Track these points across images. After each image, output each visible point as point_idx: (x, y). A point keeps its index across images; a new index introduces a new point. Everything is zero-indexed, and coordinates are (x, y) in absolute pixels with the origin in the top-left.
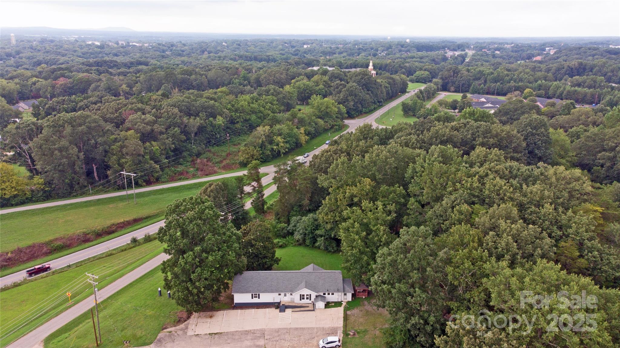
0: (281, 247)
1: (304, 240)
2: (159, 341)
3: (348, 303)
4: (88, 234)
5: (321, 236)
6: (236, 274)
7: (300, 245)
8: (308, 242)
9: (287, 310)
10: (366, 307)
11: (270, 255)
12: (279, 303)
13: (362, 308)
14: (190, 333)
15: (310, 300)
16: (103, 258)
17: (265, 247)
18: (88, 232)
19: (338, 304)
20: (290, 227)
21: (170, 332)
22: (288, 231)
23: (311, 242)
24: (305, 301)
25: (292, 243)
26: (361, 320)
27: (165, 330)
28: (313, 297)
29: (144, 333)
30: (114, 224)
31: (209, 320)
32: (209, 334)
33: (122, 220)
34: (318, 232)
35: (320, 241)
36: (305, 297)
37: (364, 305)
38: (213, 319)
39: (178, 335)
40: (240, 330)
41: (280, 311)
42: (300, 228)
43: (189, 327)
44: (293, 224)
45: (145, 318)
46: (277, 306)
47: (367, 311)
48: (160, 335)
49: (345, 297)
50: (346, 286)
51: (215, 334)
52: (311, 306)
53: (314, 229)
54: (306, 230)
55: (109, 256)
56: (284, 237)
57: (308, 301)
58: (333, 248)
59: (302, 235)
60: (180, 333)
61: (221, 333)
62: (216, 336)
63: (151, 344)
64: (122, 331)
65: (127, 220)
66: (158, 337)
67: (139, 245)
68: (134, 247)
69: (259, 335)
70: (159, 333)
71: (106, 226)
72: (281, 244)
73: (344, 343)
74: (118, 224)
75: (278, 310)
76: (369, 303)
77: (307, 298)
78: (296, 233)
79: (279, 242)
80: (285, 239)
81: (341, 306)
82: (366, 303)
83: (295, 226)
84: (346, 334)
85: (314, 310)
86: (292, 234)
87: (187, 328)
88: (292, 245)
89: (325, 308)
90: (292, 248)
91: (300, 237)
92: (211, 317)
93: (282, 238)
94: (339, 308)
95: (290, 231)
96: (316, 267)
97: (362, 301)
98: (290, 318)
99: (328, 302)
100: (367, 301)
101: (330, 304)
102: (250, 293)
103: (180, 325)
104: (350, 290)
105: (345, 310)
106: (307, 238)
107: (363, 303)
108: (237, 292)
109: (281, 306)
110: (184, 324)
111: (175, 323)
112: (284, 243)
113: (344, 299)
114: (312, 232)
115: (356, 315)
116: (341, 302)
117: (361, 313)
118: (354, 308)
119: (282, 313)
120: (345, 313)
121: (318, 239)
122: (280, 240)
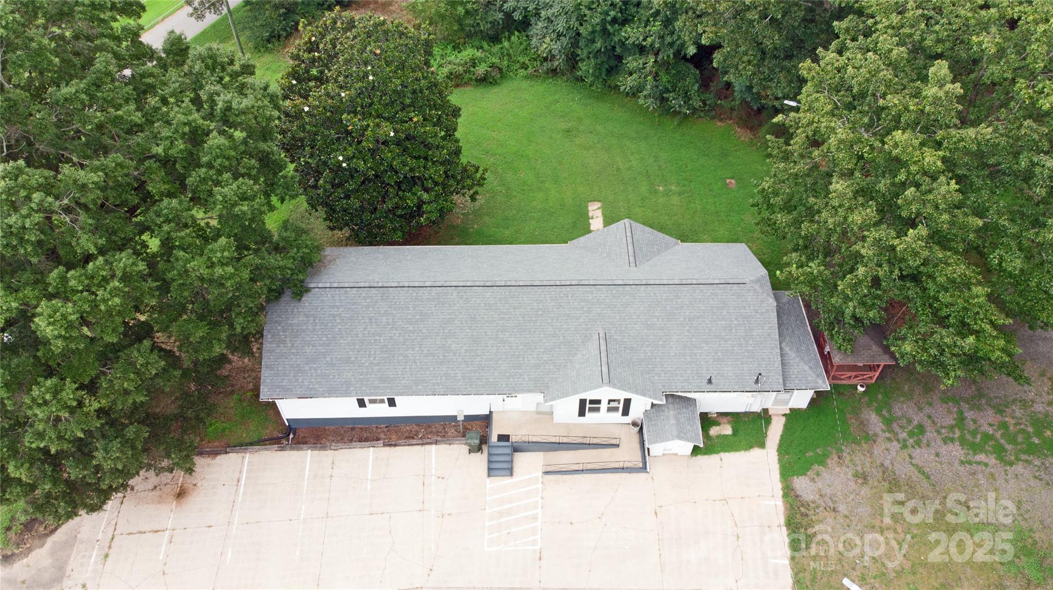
0: (484, 81)
1: (573, 61)
3: (794, 416)
5: (642, 50)
6: (276, 295)
7: (554, 72)
8: (586, 67)
9: (521, 459)
10: (878, 450)
11: (436, 172)
12: (487, 420)
13: (860, 459)
15: (626, 412)
17: (405, 142)
19: (748, 427)
22: (508, 15)
23: (598, 67)
24: (602, 417)
25: (524, 66)
28: (640, 406)
31: (169, 515)
34: (632, 33)
36: (604, 406)
37: (872, 439)
38: (194, 501)
41: (491, 471)
42: (555, 9)
43: (72, 564)
46: (476, 431)
47: (893, 482)
49: (784, 396)
50: (791, 354)
52: (629, 439)
53: (614, 21)
54: (581, 19)
56: (495, 39)
57: (617, 417)
58: (687, 98)
59: (565, 41)
72: (481, 69)
75: (480, 460)
76: (888, 422)
77: (610, 410)
78: (538, 27)
79: (474, 63)
80: (496, 48)
81: (763, 443)
82: (874, 421)
85: (644, 468)
86: (525, 25)
88: (522, 72)
89: (696, 450)
90: (525, 84)
91: (556, 47)
92: (181, 494)
93: (486, 46)
94: (756, 452)
95: (517, 16)
96: (644, 233)
97: (856, 412)
98: (535, 518)
99: (707, 420)
100: (879, 412)
101: (714, 431)
102: (346, 394)
103: (30, 550)
104: (811, 377)
105: (788, 471)
106: (582, 53)
107: (863, 424)
108: (287, 393)
109: (494, 438)
110: (51, 541)
111: (12, 534)
112: (492, 66)
113: (776, 402)
114: (604, 31)
115: (842, 508)
116: (764, 416)
117: (865, 491)
118: (825, 456)
119: (500, 482)
120: (789, 492)
121: (632, 62)
122: (479, 54)
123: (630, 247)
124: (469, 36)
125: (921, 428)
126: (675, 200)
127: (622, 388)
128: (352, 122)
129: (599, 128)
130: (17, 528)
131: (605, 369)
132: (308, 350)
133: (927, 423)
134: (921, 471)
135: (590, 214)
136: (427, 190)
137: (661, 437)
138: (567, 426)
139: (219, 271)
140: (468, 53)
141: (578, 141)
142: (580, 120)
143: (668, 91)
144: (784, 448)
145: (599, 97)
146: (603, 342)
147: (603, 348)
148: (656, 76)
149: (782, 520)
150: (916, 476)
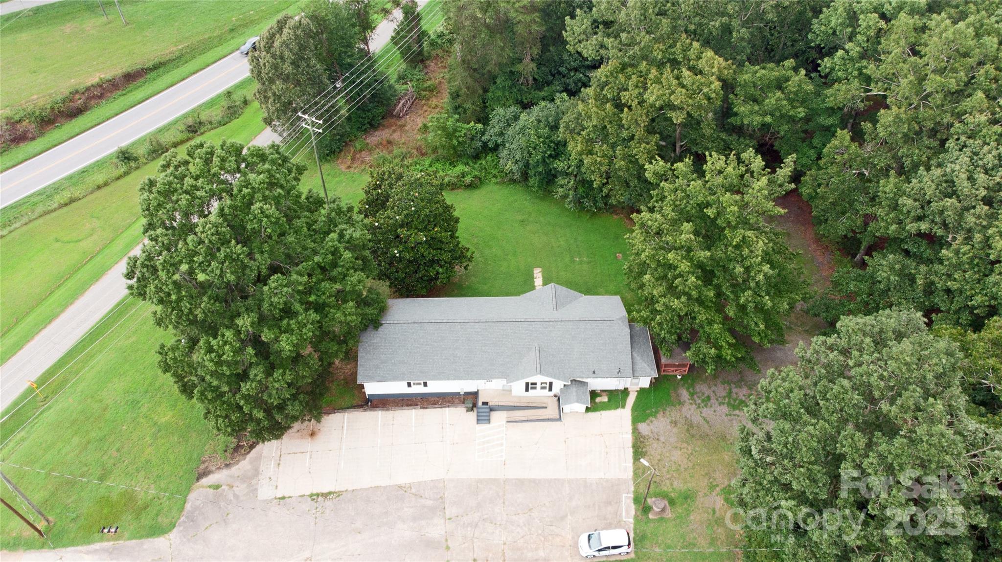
0: (471, 186)
1: (525, 176)
2: (192, 519)
3: (642, 391)
4: (20, 121)
5: (566, 174)
7: (513, 181)
8: (533, 181)
9: (495, 415)
10: (684, 409)
11: (446, 256)
12: (475, 395)
13: (673, 413)
14: (266, 492)
15: (550, 389)
16: (52, 211)
17: (431, 242)
18: (17, 118)
19: (617, 398)
20: (491, 134)
21: (217, 487)
22: (485, 144)
23: (541, 181)
24: (538, 393)
25: (495, 176)
26: (677, 455)
27: (204, 481)
28: (558, 386)
29: (152, 492)
30: (77, 92)
31: (307, 444)
32: (311, 496)
33: (95, 80)
34: (560, 165)
35: (564, 186)
36: (538, 386)
37: (681, 403)
38: (320, 437)
39: (236, 496)
40: (383, 483)
41: (479, 421)
42: (514, 144)
43: (262, 468)
44: (497, 129)
45: (155, 437)
46: (470, 400)
47: (690, 425)
48: (192, 496)
49: (636, 381)
50: (638, 358)
51: (325, 495)
52: (552, 404)
53: (550, 156)
54: (531, 155)
55: (66, 205)
56: (476, 157)
57: (546, 392)
59: (520, 164)
60: (241, 489)
61: (339, 494)
62: (328, 503)
63: (170, 530)
64: (102, 479)
65: (109, 76)
66: (188, 506)
67: (137, 168)
68: (126, 174)
69: (429, 503)
70: (189, 489)
71: (59, 98)
72: (468, 179)
73: (638, 540)
74: (88, 89)
75: (473, 415)
76: (692, 395)
77: (542, 388)
78: (504, 153)
79: (463, 175)
80: (477, 165)
81: (623, 407)
82: (684, 394)
83: (501, 134)
84: (643, 507)
85: (560, 419)
86: (495, 150)
87: (256, 473)
88: (494, 180)
89: (588, 410)
90: (496, 188)
91: (515, 168)
92: (313, 434)
93: (471, 163)
94: (619, 411)
95: (491, 145)
96: (562, 290)
97: (676, 389)
98: (502, 445)
99: (594, 394)
100: (688, 389)
101: (598, 400)
102: (403, 379)
103: (239, 461)
104: (648, 369)
105: (636, 420)
106: (531, 173)
107: (678, 396)
108: (371, 379)
109: (480, 404)
110: (248, 457)
111: (228, 454)
112: (475, 177)
113: (631, 384)
114: (544, 161)
115: (662, 439)
116: (626, 392)
117: (675, 430)
118: (657, 412)
119: (484, 427)
120: (635, 430)
121: (561, 181)
122: (467, 169)
123: (554, 299)
124: (460, 156)
125: (709, 398)
126: (585, 266)
127: (547, 376)
128: (403, 232)
129: (542, 219)
130: (230, 451)
131: (538, 366)
132: (383, 357)
133: (712, 395)
134: (705, 419)
135: (535, 276)
136: (441, 266)
137: (568, 402)
138: (520, 397)
139: (349, 318)
140: (460, 168)
141: (528, 228)
142: (530, 214)
143: (583, 197)
144: (634, 409)
145: (543, 199)
146: (538, 352)
147: (538, 355)
148: (576, 189)
149: (630, 445)
150: (702, 421)
